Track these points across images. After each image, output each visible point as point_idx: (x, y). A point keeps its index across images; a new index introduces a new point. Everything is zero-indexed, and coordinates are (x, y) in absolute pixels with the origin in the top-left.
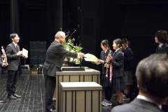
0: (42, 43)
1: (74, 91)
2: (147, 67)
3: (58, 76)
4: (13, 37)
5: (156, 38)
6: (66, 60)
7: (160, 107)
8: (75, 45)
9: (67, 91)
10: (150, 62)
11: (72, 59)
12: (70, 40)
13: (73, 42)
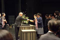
0: (13, 16)
1: (26, 33)
2: (51, 22)
3: (21, 28)
4: (3, 14)
5: (55, 14)
6: (23, 22)
7: (55, 34)
8: (26, 17)
9: (24, 33)
10: (52, 21)
11: (25, 22)
12: (24, 15)
13: (25, 16)
